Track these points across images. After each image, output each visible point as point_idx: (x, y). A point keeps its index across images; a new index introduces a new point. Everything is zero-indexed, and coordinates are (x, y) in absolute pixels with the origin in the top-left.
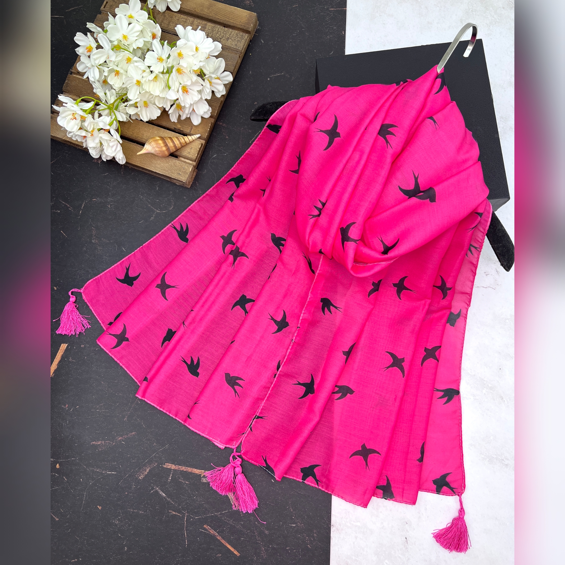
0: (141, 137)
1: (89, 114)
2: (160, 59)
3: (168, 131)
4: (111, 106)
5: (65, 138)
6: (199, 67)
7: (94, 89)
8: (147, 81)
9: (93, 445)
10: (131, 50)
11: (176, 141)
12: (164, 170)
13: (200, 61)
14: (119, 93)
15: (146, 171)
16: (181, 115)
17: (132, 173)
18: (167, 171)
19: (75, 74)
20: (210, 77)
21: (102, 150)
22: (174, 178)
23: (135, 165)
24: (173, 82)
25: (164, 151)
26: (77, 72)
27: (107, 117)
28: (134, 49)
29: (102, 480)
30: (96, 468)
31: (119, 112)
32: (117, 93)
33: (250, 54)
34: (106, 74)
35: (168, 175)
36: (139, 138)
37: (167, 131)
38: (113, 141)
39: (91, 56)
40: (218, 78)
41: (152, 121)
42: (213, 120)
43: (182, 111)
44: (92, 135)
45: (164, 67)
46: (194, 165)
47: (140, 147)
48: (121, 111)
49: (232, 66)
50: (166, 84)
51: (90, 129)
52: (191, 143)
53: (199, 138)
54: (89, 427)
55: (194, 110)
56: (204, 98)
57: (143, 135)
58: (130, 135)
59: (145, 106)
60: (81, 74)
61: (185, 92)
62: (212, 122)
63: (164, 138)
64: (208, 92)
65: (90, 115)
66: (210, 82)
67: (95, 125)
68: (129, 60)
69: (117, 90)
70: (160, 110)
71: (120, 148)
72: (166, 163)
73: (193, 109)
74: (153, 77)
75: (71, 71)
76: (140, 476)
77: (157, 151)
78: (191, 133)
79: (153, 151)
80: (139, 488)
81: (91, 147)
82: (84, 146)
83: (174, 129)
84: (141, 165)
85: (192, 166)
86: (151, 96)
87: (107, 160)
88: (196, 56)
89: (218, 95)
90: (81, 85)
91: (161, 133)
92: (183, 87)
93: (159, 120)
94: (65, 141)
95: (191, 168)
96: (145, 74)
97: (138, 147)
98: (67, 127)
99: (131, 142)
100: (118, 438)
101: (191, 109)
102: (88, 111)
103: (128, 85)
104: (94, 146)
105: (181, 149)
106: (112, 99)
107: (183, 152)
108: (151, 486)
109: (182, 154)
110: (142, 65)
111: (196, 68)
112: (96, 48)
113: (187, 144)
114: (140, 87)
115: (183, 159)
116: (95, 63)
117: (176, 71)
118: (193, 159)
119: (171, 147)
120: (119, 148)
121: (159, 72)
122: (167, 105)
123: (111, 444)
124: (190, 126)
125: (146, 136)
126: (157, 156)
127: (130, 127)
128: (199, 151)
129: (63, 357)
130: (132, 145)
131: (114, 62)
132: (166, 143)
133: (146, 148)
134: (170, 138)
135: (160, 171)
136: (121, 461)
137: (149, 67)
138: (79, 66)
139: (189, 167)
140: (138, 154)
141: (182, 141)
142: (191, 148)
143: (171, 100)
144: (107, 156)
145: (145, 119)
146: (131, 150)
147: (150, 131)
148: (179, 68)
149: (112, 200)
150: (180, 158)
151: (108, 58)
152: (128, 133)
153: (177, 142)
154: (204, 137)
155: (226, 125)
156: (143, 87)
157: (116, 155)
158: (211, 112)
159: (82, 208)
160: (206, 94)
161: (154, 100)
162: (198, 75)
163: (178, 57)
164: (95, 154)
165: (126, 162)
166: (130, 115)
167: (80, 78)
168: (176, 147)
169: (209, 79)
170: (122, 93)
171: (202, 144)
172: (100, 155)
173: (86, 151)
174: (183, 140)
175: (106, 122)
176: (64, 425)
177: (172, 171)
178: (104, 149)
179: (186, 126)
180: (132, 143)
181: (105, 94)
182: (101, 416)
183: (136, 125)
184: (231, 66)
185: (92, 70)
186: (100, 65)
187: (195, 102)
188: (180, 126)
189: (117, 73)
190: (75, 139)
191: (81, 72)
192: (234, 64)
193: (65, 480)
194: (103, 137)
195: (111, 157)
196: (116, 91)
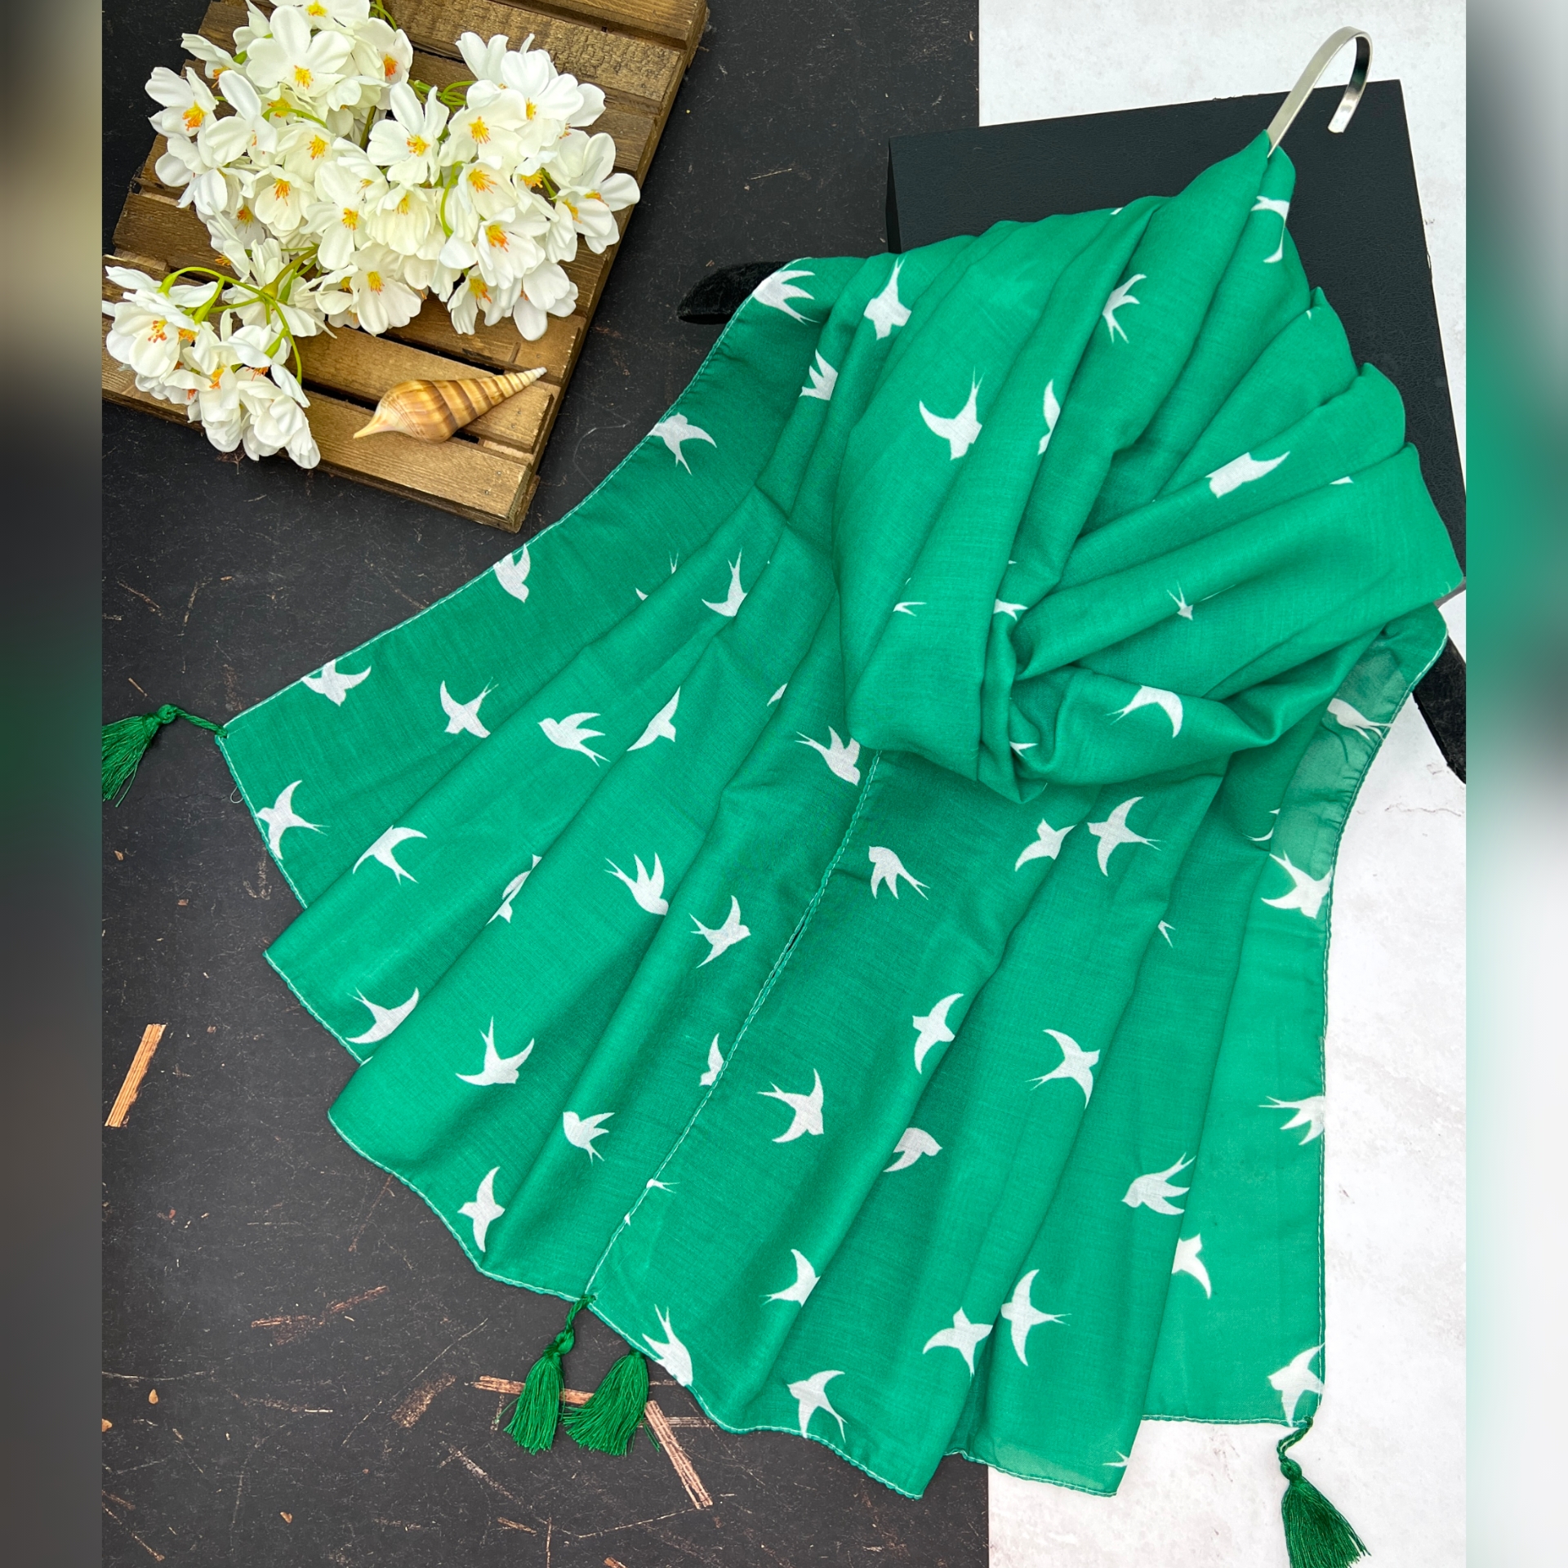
0: (363, 382)
1: (203, 323)
2: (416, 146)
3: (445, 360)
4: (270, 293)
5: (129, 392)
6: (538, 167)
7: (213, 239)
8: (378, 212)
9: (259, 1328)
10: (324, 116)
11: (472, 392)
12: (439, 481)
13: (543, 149)
14: (291, 247)
15: (381, 486)
16: (486, 311)
17: (339, 493)
18: (448, 485)
19: (148, 189)
20: (575, 194)
21: (247, 428)
22: (471, 505)
23: (348, 468)
24: (460, 213)
25: (436, 425)
26: (156, 184)
27: (258, 328)
28: (331, 111)
29: (289, 1433)
30: (269, 1398)
31: (294, 306)
32: (284, 248)
33: (688, 111)
34: (248, 192)
35: (451, 498)
36: (356, 384)
37: (441, 360)
38: (281, 403)
39: (198, 137)
40: (596, 194)
41: (395, 332)
42: (581, 323)
43: (490, 300)
44: (216, 385)
45: (429, 168)
46: (530, 464)
47: (360, 412)
48: (298, 305)
49: (635, 151)
50: (437, 217)
51: (209, 368)
52: (517, 395)
53: (543, 378)
54: (242, 1274)
55: (526, 296)
56: (556, 257)
57: (370, 374)
58: (328, 377)
59: (374, 287)
60: (169, 190)
61: (496, 243)
62: (579, 329)
63: (436, 385)
64: (567, 241)
65: (207, 325)
66: (573, 210)
67: (224, 355)
68: (317, 149)
69: (284, 241)
70: (420, 297)
71: (304, 422)
72: (444, 460)
73: (522, 292)
74: (398, 200)
75: (135, 182)
76: (406, 1419)
77: (416, 426)
78: (517, 363)
79: (402, 427)
80: (404, 1453)
81: (213, 423)
82: (190, 418)
83: (461, 351)
84: (368, 469)
85: (524, 467)
86: (390, 258)
87: (261, 457)
88: (527, 130)
89: (598, 247)
90: (170, 225)
91: (425, 368)
92: (491, 228)
93: (415, 327)
94: (128, 401)
95: (521, 474)
96: (370, 193)
97: (354, 413)
98: (137, 364)
99: (332, 399)
100: (333, 1305)
101: (517, 293)
102: (201, 313)
103: (319, 226)
104: (222, 420)
105: (488, 416)
106: (270, 270)
107: (495, 424)
108: (440, 1447)
109: (490, 430)
110: (359, 164)
111: (530, 170)
112: (215, 112)
113: (504, 399)
114: (356, 231)
115: (494, 446)
116: (213, 160)
117: (467, 180)
118: (524, 444)
119: (458, 410)
120: (301, 421)
121: (414, 185)
122: (442, 284)
123: (314, 1323)
124: (511, 344)
125: (380, 377)
126: (417, 440)
127: (328, 351)
128: (544, 420)
129: (153, 1066)
130: (335, 407)
131: (272, 157)
132: (443, 399)
133: (380, 418)
134: (454, 383)
135: (425, 487)
136: (345, 1374)
137: (384, 169)
138: (163, 168)
139: (516, 470)
140: (357, 435)
141: (491, 390)
142: (517, 410)
143: (453, 270)
144: (261, 445)
145: (375, 327)
146: (332, 423)
147: (391, 362)
148: (477, 171)
149: (281, 579)
150: (486, 441)
151: (255, 144)
152: (321, 369)
153: (475, 396)
154: (556, 375)
155: (622, 336)
156: (368, 231)
157: (289, 442)
158: (576, 297)
159: (190, 605)
160: (561, 244)
161: (402, 266)
162: (535, 190)
163: (473, 137)
164: (223, 443)
165: (322, 462)
166: (327, 316)
167: (165, 204)
168: (473, 409)
169: (570, 201)
170: (299, 246)
171: (551, 398)
172: (239, 442)
173: (196, 432)
174: (494, 389)
175: (258, 344)
176: (168, 1272)
177: (463, 485)
178: (253, 426)
179: (501, 342)
180: (336, 401)
181: (249, 253)
182: (277, 1239)
183: (346, 346)
184: (631, 152)
185: (203, 182)
186: (228, 166)
187: (528, 273)
188: (482, 342)
189: (283, 189)
190: (160, 397)
191: (167, 186)
192: (640, 146)
193: (178, 1439)
194: (251, 392)
195: (275, 449)
196: (281, 243)
